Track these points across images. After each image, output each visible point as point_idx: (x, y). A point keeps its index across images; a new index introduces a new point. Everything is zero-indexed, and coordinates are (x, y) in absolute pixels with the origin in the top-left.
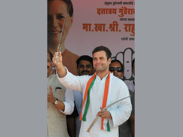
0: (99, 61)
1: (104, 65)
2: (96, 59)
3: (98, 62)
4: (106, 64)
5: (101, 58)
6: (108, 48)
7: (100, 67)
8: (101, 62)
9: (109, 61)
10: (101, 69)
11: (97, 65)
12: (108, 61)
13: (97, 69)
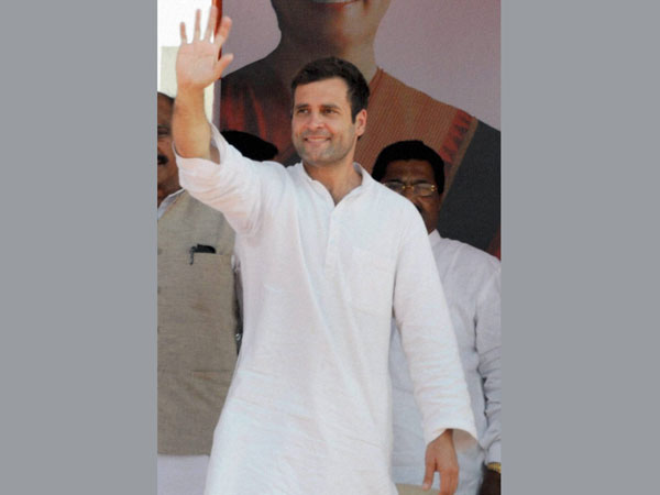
0: (318, 120)
1: (337, 140)
2: (305, 109)
3: (314, 125)
4: (347, 136)
5: (327, 110)
6: (355, 69)
7: (320, 149)
8: (326, 126)
9: (357, 124)
10: (326, 156)
11: (308, 136)
12: (354, 120)
13: (308, 154)
